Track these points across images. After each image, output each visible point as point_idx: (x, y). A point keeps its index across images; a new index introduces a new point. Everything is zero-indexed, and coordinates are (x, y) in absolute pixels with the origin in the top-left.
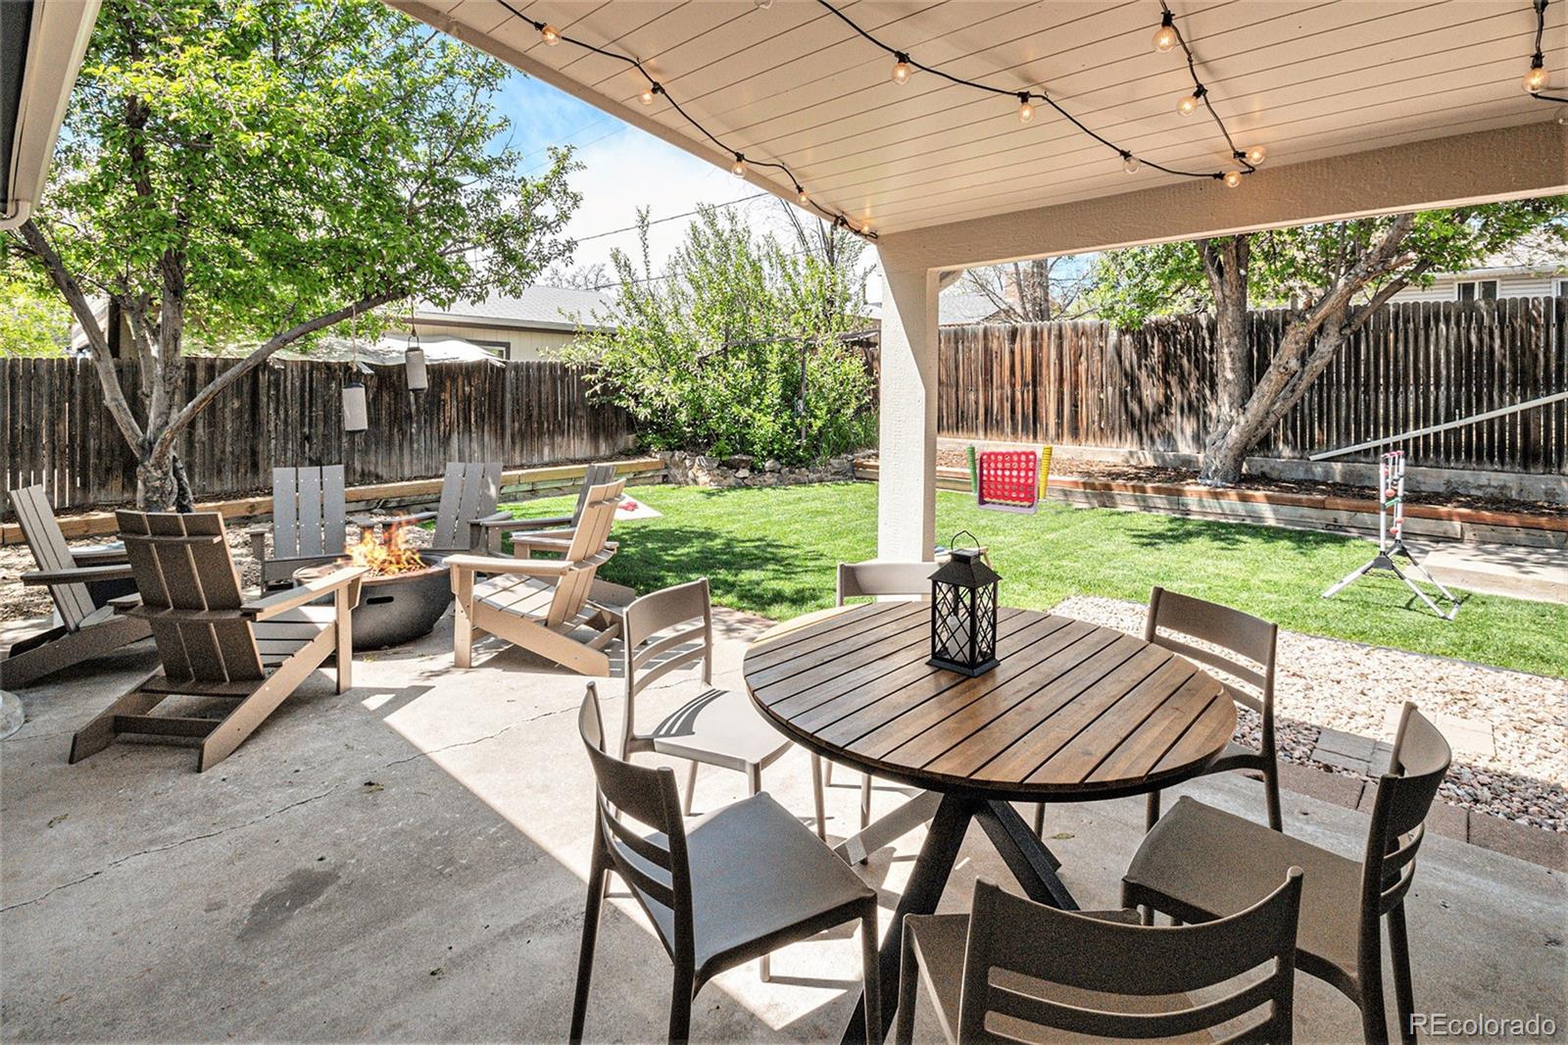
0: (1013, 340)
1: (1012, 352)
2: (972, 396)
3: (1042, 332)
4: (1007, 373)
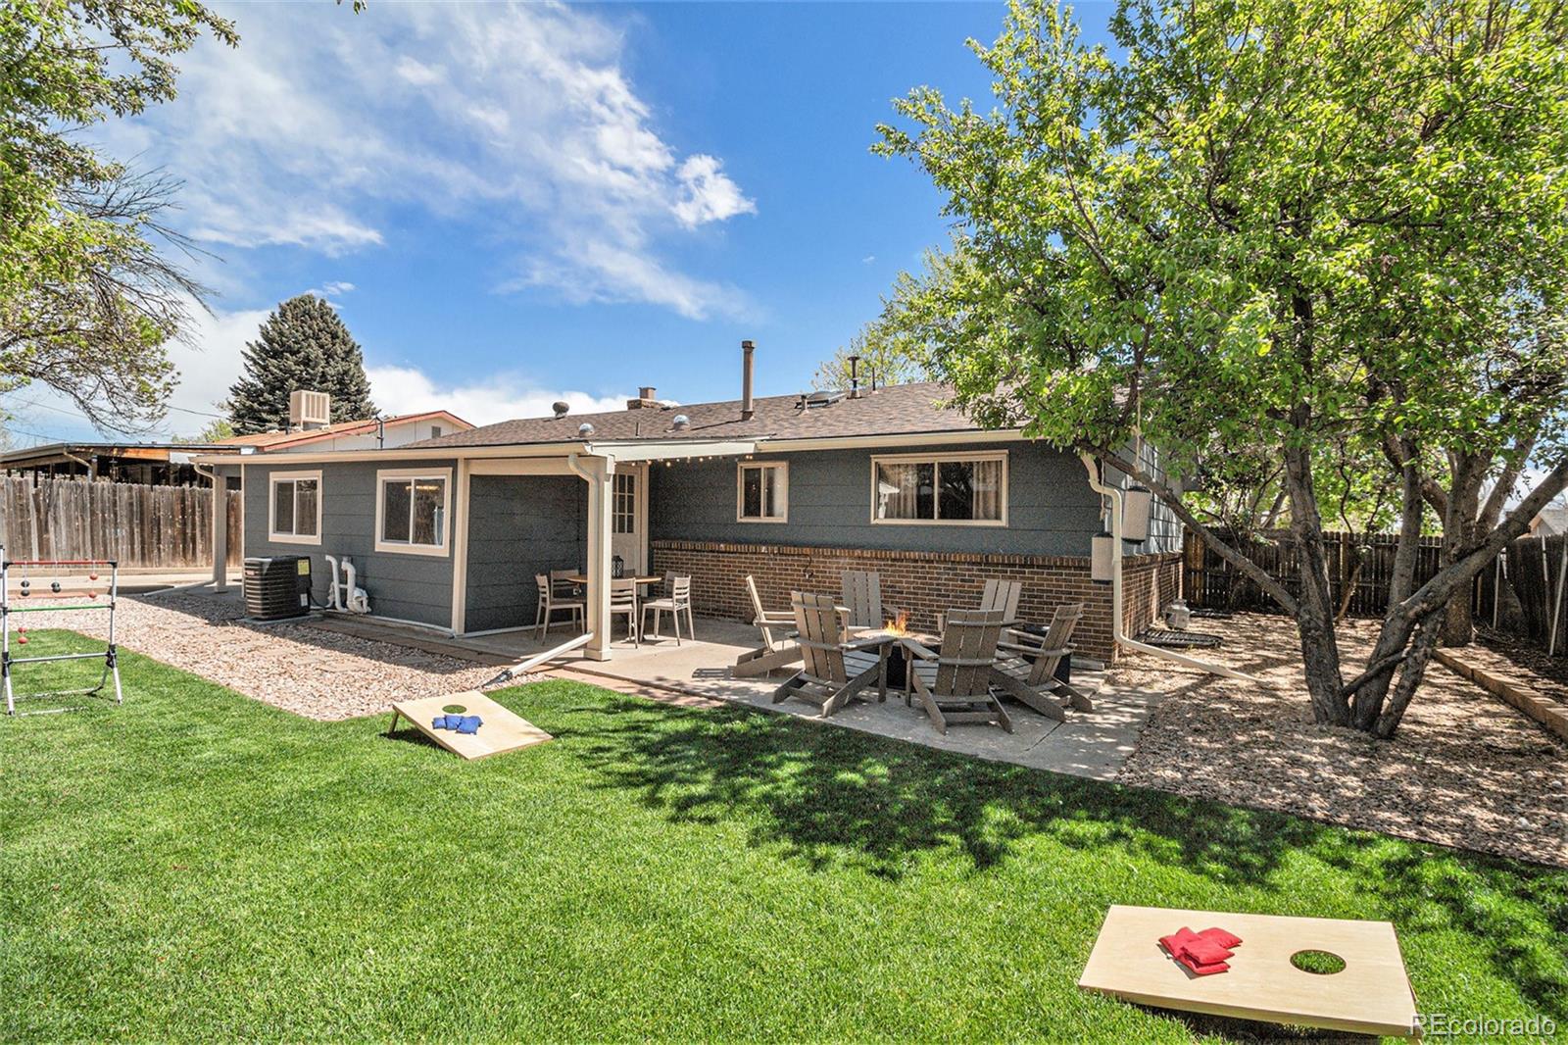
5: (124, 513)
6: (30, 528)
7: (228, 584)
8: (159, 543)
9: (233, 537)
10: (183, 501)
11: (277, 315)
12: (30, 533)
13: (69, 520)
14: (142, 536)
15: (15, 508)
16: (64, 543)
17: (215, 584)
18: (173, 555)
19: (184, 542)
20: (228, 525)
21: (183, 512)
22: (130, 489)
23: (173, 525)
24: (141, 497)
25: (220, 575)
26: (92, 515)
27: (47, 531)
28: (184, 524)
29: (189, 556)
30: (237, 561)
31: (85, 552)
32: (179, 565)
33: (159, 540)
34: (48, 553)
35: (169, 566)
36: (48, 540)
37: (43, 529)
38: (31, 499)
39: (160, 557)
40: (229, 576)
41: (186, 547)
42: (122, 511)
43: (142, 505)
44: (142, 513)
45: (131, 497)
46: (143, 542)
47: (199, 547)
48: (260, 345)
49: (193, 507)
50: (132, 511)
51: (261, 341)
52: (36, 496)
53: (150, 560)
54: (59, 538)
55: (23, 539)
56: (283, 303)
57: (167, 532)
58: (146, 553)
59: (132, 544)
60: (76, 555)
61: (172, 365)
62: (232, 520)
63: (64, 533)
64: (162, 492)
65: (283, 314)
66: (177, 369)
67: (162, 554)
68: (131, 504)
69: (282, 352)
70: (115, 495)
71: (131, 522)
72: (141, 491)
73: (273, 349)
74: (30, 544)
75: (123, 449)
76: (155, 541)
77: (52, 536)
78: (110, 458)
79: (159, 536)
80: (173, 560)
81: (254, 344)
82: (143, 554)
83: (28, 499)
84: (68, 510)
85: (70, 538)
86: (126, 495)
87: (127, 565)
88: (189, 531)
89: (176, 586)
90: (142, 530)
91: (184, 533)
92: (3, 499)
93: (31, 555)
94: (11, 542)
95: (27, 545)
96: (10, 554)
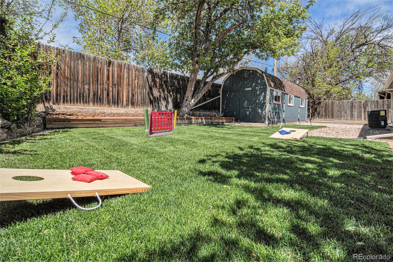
0: (109, 66)
1: (108, 70)
2: (87, 87)
3: (121, 66)
4: (105, 79)
6: (362, 112)
52: (364, 104)
83: (362, 105)
92: (356, 105)
93: (362, 118)
94: (358, 115)
95: (361, 116)
96: (357, 118)
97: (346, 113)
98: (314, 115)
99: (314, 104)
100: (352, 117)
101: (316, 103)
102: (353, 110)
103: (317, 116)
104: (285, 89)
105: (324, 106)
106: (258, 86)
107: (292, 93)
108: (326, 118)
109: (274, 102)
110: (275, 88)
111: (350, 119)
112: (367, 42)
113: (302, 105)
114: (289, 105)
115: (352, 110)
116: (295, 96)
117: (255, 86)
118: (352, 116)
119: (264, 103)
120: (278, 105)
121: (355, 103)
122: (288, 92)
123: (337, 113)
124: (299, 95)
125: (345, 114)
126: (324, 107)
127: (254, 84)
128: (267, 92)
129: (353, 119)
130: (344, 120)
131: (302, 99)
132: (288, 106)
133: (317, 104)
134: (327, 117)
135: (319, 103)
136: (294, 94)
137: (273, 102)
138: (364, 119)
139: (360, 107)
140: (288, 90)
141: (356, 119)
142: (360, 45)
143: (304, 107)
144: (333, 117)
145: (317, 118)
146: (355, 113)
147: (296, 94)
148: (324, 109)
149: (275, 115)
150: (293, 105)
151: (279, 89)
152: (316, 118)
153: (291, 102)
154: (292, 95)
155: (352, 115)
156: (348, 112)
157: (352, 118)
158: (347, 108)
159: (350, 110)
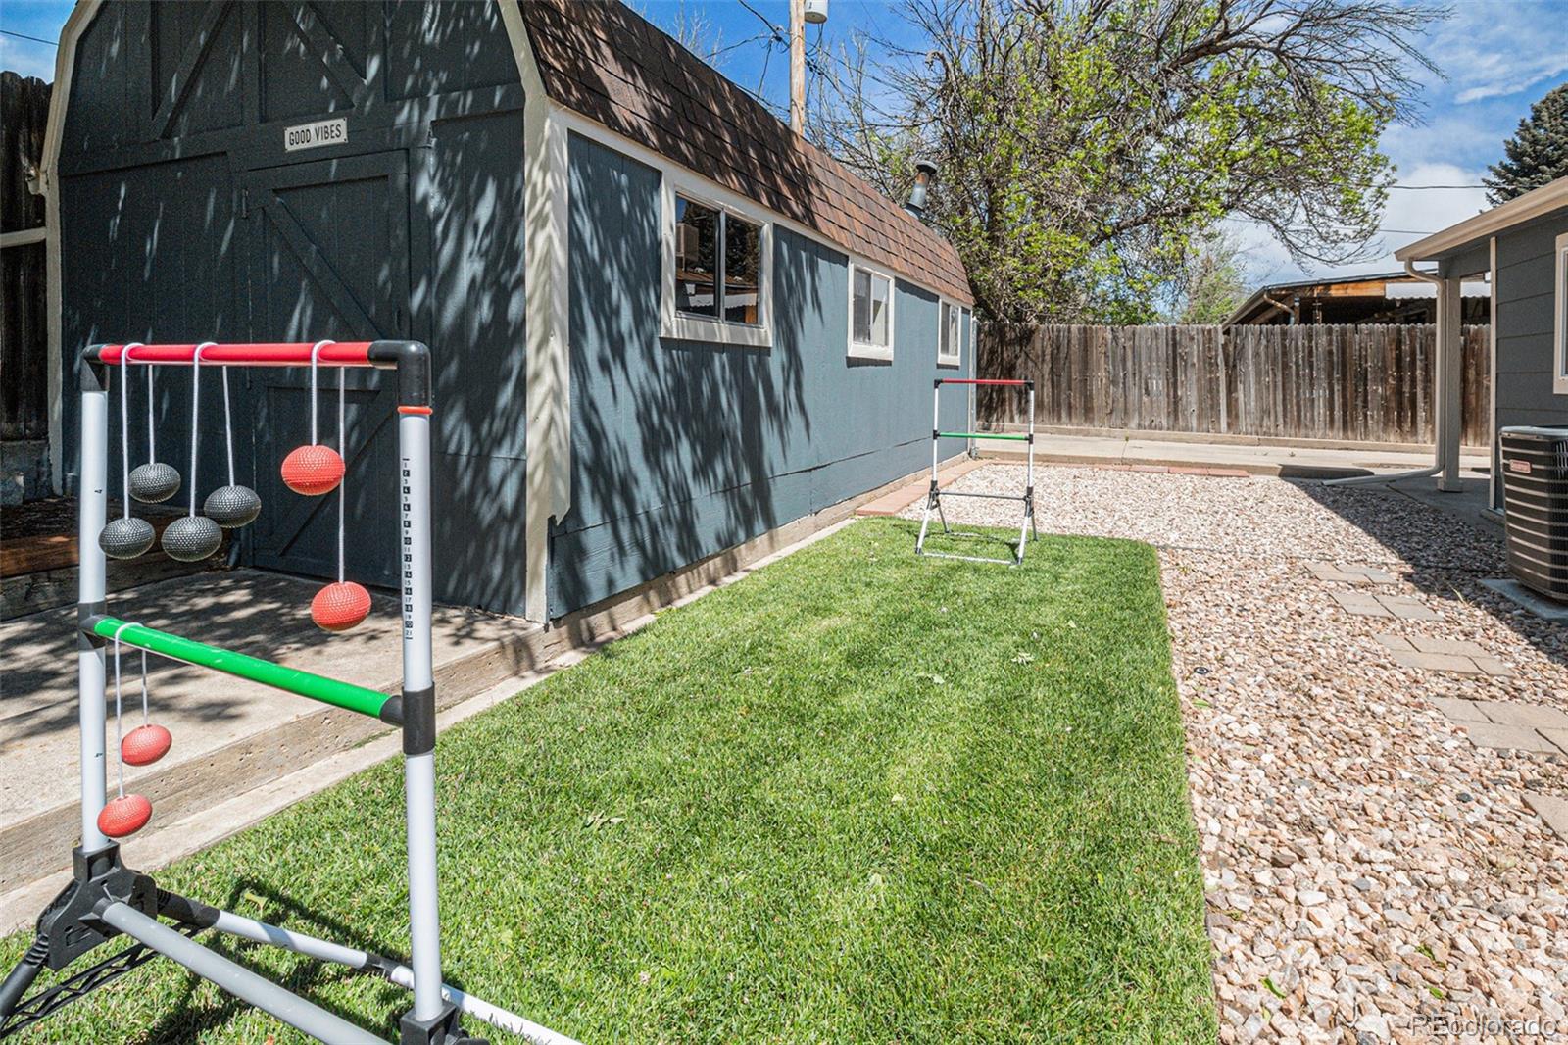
5: (1322, 365)
6: (1219, 386)
7: (1462, 474)
8: (1365, 406)
9: (1473, 398)
10: (1399, 343)
11: (1528, 121)
12: (1218, 391)
13: (1258, 374)
14: (1344, 397)
15: (1205, 363)
16: (1253, 404)
17: (1440, 474)
18: (1385, 424)
19: (1401, 408)
20: (1464, 380)
21: (1399, 359)
22: (1330, 332)
23: (1384, 381)
24: (1343, 342)
25: (1448, 458)
26: (1283, 369)
27: (1236, 390)
28: (1400, 380)
29: (1407, 427)
30: (1480, 437)
31: (1276, 416)
32: (1393, 439)
33: (1365, 401)
34: (1237, 416)
35: (1378, 439)
36: (1237, 400)
37: (1231, 389)
38: (1220, 350)
39: (1366, 427)
40: (1466, 461)
41: (1402, 413)
42: (1320, 363)
43: (1344, 352)
44: (1344, 365)
45: (1330, 343)
46: (1344, 405)
47: (1421, 414)
48: (1505, 167)
49: (1413, 354)
50: (1331, 362)
51: (1508, 161)
52: (1225, 346)
53: (1354, 430)
54: (1248, 397)
55: (1212, 399)
56: (1537, 103)
57: (1377, 390)
58: (1348, 418)
59: (1331, 409)
60: (1266, 419)
61: (1386, 159)
62: (1472, 373)
63: (1253, 391)
64: (1370, 334)
65: (1536, 118)
66: (1391, 163)
67: (1370, 422)
68: (1330, 353)
69: (1536, 166)
70: (1310, 341)
71: (1330, 377)
72: (1343, 333)
73: (1523, 166)
74: (1219, 404)
75: (1328, 285)
76: (1360, 403)
77: (1240, 395)
78: (1314, 300)
79: (1366, 396)
80: (1384, 431)
81: (1498, 167)
82: (1345, 423)
83: (1217, 351)
84: (1257, 364)
85: (1259, 397)
86: (1323, 340)
87: (1324, 436)
88: (1406, 389)
89: (1378, 472)
90: (1344, 389)
91: (1399, 392)
92: (1194, 351)
93: (1219, 418)
94: (1200, 402)
95: (1215, 406)
96: (1199, 417)
97: (1147, 393)
98: (1002, 401)
99: (1002, 342)
100: (1176, 410)
101: (1011, 335)
102: (1181, 378)
103: (1015, 406)
104: (819, 207)
105: (1048, 351)
106: (420, 95)
107: (880, 256)
108: (1060, 418)
109: (672, 322)
110: (672, 153)
111: (1165, 423)
112: (1226, 35)
113: (945, 348)
114: (856, 349)
115: (1175, 375)
116: (902, 285)
117: (390, 91)
118: (1175, 407)
119: (506, 335)
120: (738, 353)
121: (1185, 341)
122: (842, 237)
123: (1107, 393)
124: (929, 279)
125: (1145, 399)
126: (1048, 357)
127: (373, 67)
128: (533, 171)
129: (1181, 423)
130: (1139, 426)
131: (946, 306)
132: (852, 362)
133: (1011, 343)
134: (1064, 414)
135: (1027, 336)
136: (895, 262)
137: (644, 316)
138: (1229, 425)
139: (1210, 364)
140: (844, 221)
141: (1194, 422)
142: (1196, 50)
143: (956, 360)
144: (1088, 411)
145: (1017, 417)
146: (1190, 395)
147: (906, 268)
148: (1046, 368)
149: (702, 470)
150: (888, 353)
151: (734, 181)
152: (1012, 420)
153: (876, 328)
154: (877, 272)
155: (1176, 403)
156: (1158, 385)
157: (1176, 418)
158: (1150, 367)
159: (1163, 376)
